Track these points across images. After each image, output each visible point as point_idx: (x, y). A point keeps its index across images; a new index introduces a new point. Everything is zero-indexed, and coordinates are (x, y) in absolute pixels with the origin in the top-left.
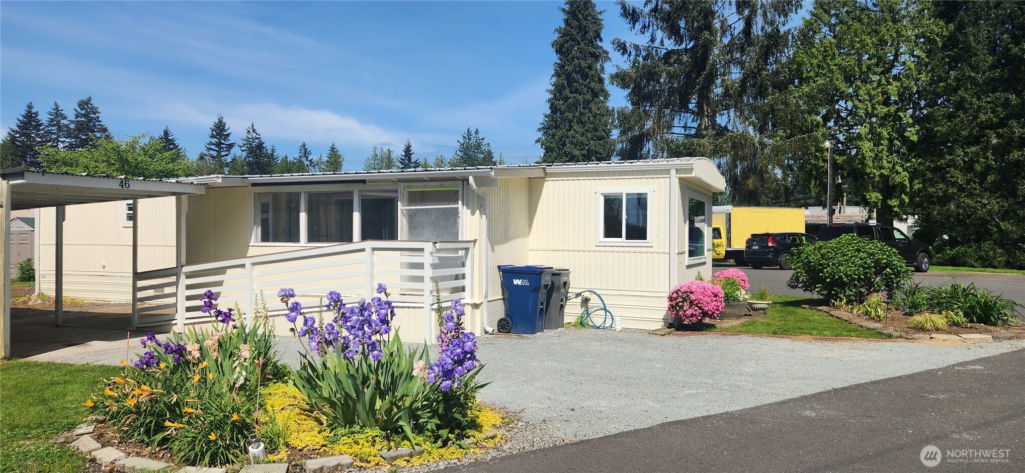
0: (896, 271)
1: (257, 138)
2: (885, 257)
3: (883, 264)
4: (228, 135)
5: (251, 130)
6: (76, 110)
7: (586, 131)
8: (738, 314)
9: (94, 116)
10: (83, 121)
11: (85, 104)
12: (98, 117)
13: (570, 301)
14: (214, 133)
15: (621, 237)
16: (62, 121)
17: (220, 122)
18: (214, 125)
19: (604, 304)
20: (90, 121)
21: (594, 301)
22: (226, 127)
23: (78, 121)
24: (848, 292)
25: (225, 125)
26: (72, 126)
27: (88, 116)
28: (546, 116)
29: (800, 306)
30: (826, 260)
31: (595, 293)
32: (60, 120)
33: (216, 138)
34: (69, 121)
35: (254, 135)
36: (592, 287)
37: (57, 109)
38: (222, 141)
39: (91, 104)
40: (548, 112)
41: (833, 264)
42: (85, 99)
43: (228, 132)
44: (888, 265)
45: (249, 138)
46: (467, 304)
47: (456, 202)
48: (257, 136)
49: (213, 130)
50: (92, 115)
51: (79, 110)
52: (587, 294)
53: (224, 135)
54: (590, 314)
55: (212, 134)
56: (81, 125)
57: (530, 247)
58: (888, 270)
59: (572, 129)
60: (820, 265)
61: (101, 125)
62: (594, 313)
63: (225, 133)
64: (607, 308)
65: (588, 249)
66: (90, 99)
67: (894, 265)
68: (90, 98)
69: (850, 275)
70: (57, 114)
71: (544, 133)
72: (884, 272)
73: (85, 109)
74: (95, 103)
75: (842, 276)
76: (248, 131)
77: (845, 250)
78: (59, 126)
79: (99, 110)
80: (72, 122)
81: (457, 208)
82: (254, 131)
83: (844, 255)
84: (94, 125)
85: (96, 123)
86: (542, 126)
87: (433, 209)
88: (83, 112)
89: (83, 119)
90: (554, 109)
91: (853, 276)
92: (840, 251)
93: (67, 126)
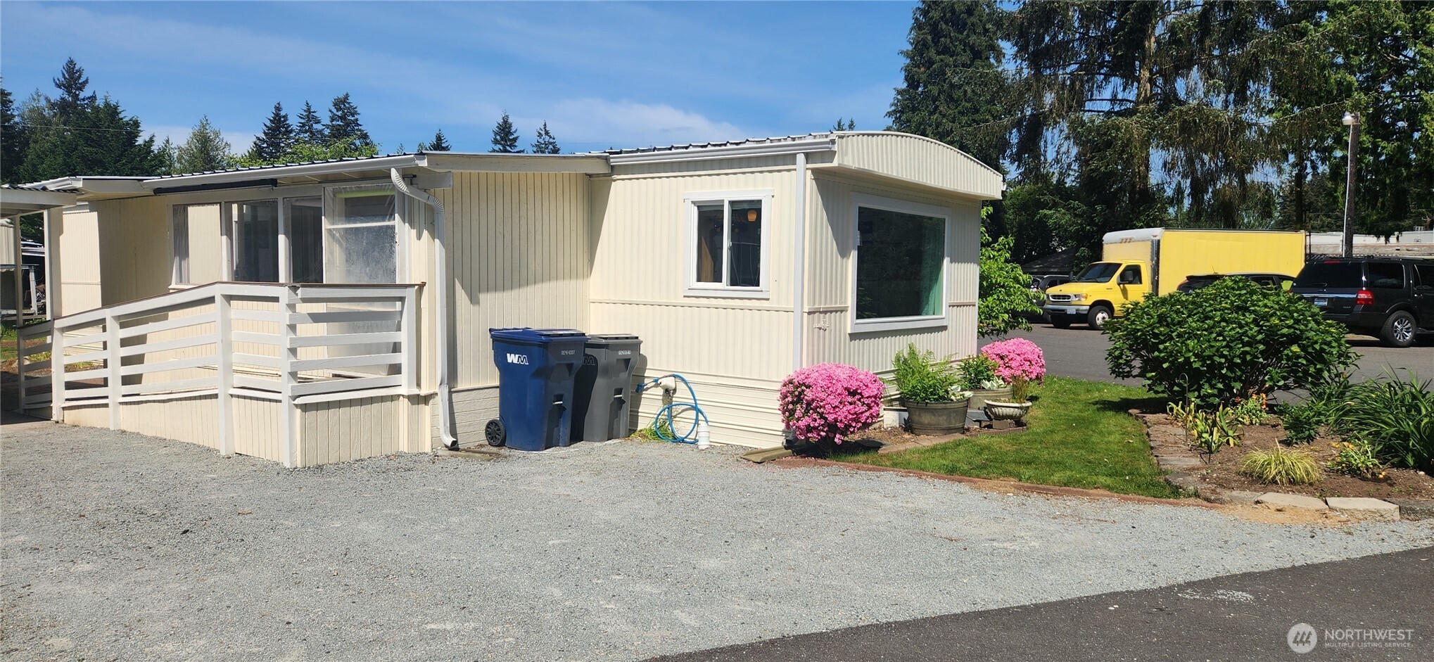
0: (1310, 350)
1: (551, 143)
2: (1290, 322)
3: (1283, 335)
4: (515, 139)
5: (543, 133)
6: (330, 111)
7: (959, 113)
8: (945, 425)
9: (353, 118)
10: (339, 125)
11: (341, 103)
12: (357, 120)
13: (648, 392)
14: (498, 137)
15: (721, 282)
16: (315, 126)
17: (505, 122)
18: (497, 127)
19: (695, 400)
20: (348, 125)
21: (682, 395)
22: (513, 129)
23: (333, 126)
24: (1207, 389)
25: (510, 126)
26: (327, 132)
27: (345, 119)
28: (899, 92)
29: (1126, 412)
30: (1168, 325)
31: (683, 380)
32: (312, 125)
33: (501, 144)
34: (324, 125)
35: (547, 138)
36: (678, 369)
37: (309, 111)
38: (508, 148)
39: (349, 103)
40: (904, 86)
41: (1179, 336)
42: (341, 96)
43: (515, 135)
44: (1293, 339)
45: (541, 144)
46: (403, 396)
47: (392, 216)
48: (551, 140)
49: (496, 134)
50: (350, 118)
51: (335, 111)
52: (670, 382)
53: (510, 140)
54: (675, 417)
55: (495, 139)
56: (337, 130)
57: (592, 297)
58: (1295, 348)
59: (938, 111)
60: (1155, 336)
61: (360, 130)
62: (678, 416)
63: (511, 138)
64: (699, 407)
65: (673, 301)
66: (347, 96)
67: (1308, 338)
68: (347, 94)
69: (1210, 357)
70: (310, 117)
71: (896, 118)
72: (1286, 352)
73: (341, 109)
74: (353, 101)
75: (1189, 358)
76: (539, 133)
77: (1209, 309)
78: (311, 132)
79: (358, 110)
80: (327, 126)
81: (393, 227)
82: (547, 133)
83: (1207, 318)
84: (353, 130)
85: (356, 128)
86: (893, 108)
87: (364, 228)
88: (339, 113)
89: (340, 123)
90: (912, 81)
91: (1217, 359)
92: (1200, 310)
93: (320, 132)
